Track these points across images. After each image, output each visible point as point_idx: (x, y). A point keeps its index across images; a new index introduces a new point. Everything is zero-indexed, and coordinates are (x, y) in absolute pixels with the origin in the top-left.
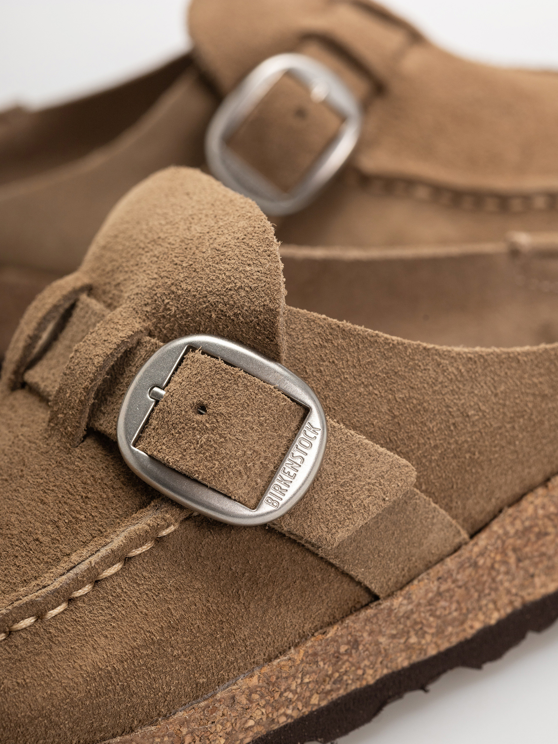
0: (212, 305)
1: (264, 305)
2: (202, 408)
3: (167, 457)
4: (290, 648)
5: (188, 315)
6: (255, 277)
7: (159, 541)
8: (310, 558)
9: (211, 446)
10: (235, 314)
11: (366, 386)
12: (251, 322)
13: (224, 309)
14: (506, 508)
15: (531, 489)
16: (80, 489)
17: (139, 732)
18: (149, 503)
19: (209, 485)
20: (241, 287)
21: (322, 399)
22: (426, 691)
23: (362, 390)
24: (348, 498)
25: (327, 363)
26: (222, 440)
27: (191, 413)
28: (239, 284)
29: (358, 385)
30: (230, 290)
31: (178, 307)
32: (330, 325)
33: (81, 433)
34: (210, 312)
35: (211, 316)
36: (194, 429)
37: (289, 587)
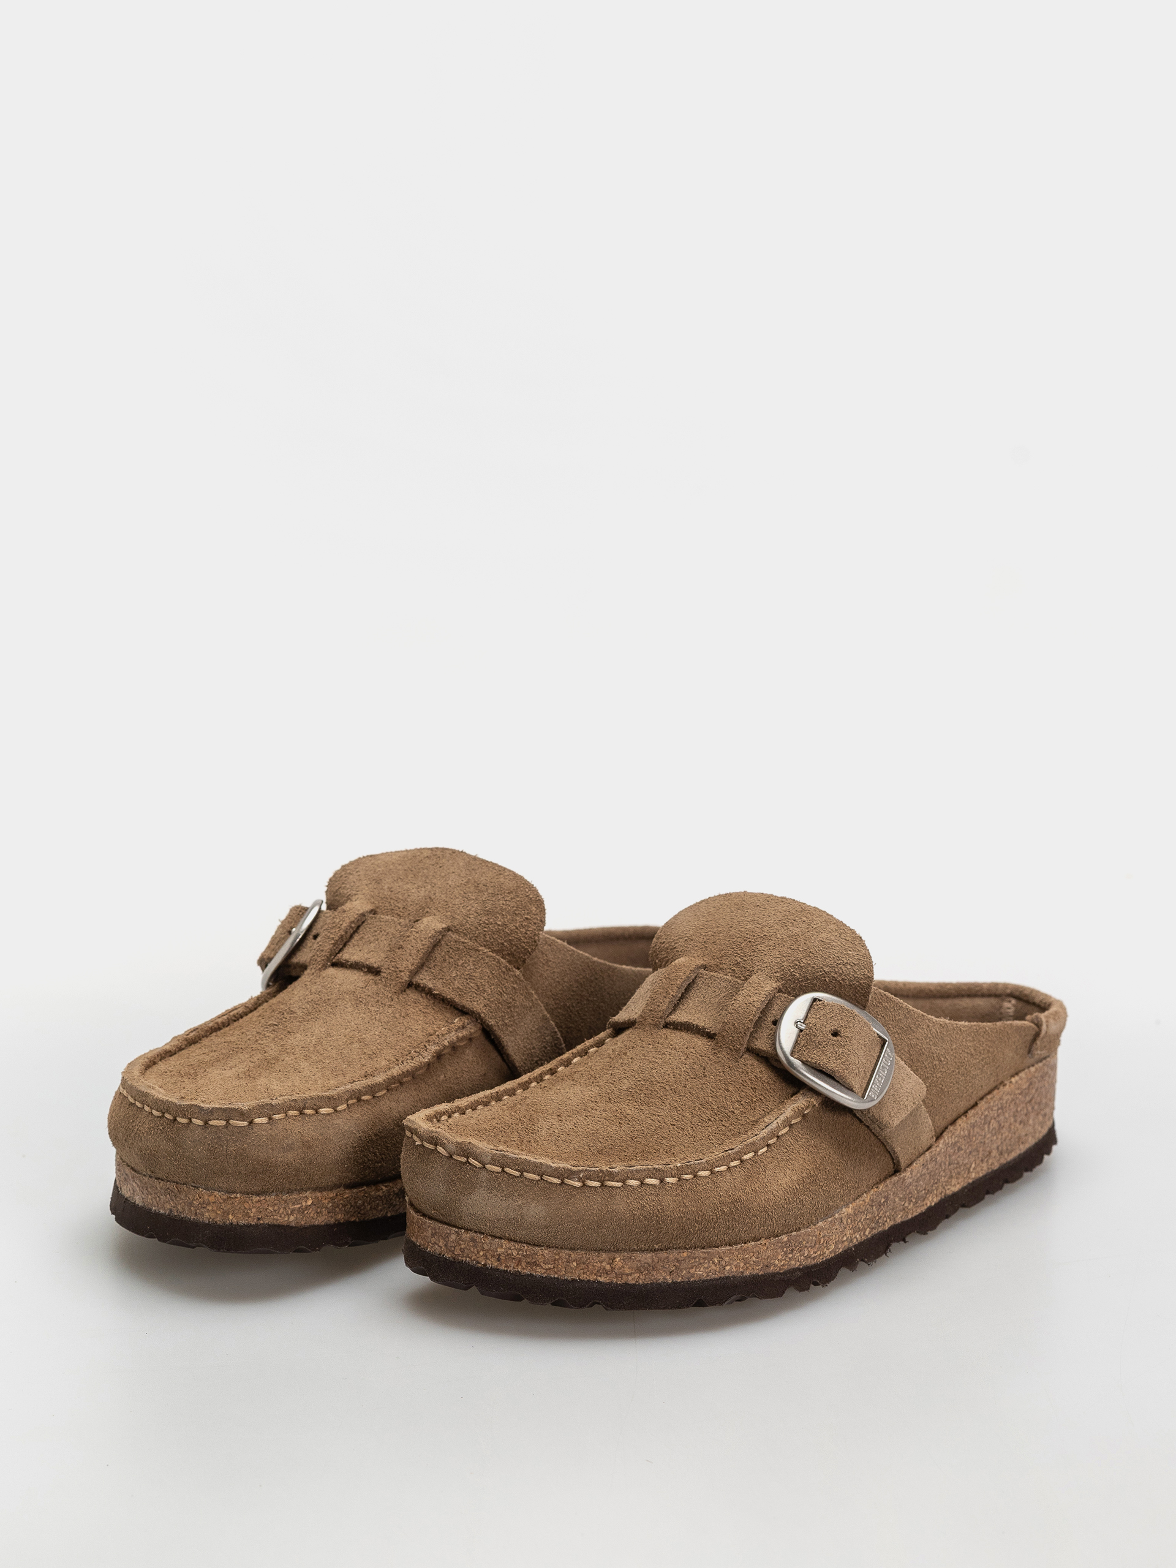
0: (826, 973)
1: (864, 974)
2: (835, 1034)
3: (819, 1062)
4: (863, 1194)
5: (808, 979)
6: (856, 958)
7: (804, 1116)
8: (873, 1138)
9: (844, 1056)
10: (843, 980)
11: (898, 1034)
12: (854, 984)
13: (836, 976)
14: (949, 1126)
15: (959, 1117)
16: (749, 1083)
17: (803, 1231)
18: (799, 1092)
19: (840, 1081)
20: (847, 963)
21: (891, 1034)
22: (905, 1242)
23: (896, 1036)
24: (898, 1099)
25: (880, 1017)
26: (849, 1053)
27: (830, 1035)
28: (846, 961)
29: (895, 1033)
30: (840, 964)
31: (800, 974)
32: (880, 993)
33: (743, 1049)
34: (825, 977)
35: (825, 980)
36: (833, 1045)
37: (864, 1154)
